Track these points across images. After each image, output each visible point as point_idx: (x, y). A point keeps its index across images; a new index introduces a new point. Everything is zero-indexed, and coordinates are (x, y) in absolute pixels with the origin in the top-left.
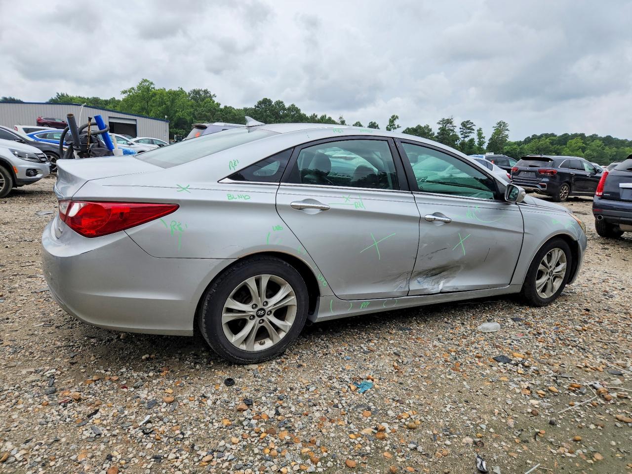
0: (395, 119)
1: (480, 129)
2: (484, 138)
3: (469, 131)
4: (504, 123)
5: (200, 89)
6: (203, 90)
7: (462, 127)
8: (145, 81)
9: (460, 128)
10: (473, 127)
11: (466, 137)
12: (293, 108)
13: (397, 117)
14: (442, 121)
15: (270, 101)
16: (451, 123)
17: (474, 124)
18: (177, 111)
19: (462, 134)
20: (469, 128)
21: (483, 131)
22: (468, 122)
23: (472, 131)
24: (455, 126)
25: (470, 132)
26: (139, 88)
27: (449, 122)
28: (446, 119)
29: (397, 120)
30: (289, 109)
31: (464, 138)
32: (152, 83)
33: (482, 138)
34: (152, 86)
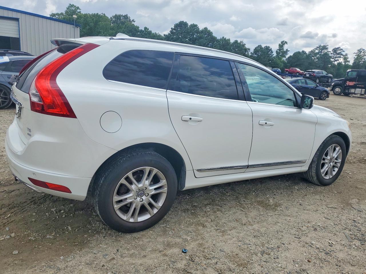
0: (284, 44)
1: (346, 55)
2: (349, 62)
3: (338, 56)
4: (364, 50)
5: (121, 14)
6: (124, 15)
7: (332, 52)
8: (72, 6)
9: (331, 54)
10: (343, 53)
11: (336, 61)
12: (206, 31)
13: (286, 43)
14: (318, 47)
15: (185, 24)
16: (327, 49)
17: (344, 50)
18: (100, 31)
19: (333, 58)
20: (338, 54)
21: (349, 56)
22: (338, 48)
23: (342, 56)
24: (330, 52)
25: (340, 57)
26: (66, 12)
27: (325, 48)
28: (322, 45)
29: (286, 45)
30: (202, 31)
31: (334, 61)
32: (78, 8)
33: (347, 62)
34: (78, 11)
